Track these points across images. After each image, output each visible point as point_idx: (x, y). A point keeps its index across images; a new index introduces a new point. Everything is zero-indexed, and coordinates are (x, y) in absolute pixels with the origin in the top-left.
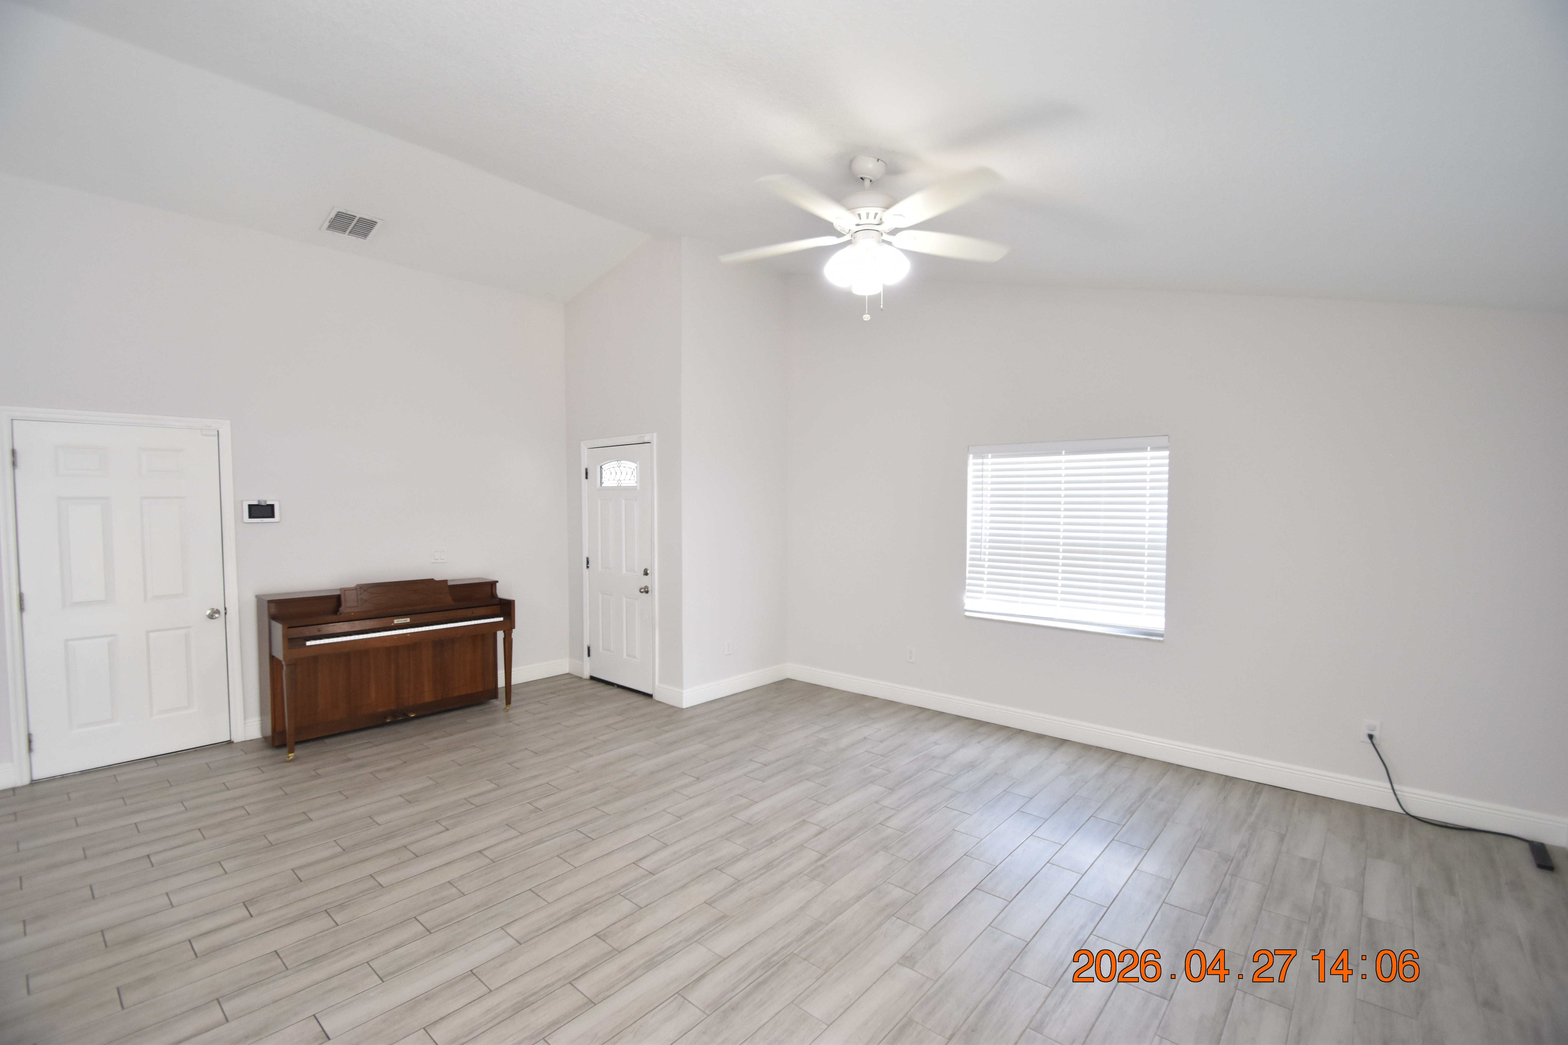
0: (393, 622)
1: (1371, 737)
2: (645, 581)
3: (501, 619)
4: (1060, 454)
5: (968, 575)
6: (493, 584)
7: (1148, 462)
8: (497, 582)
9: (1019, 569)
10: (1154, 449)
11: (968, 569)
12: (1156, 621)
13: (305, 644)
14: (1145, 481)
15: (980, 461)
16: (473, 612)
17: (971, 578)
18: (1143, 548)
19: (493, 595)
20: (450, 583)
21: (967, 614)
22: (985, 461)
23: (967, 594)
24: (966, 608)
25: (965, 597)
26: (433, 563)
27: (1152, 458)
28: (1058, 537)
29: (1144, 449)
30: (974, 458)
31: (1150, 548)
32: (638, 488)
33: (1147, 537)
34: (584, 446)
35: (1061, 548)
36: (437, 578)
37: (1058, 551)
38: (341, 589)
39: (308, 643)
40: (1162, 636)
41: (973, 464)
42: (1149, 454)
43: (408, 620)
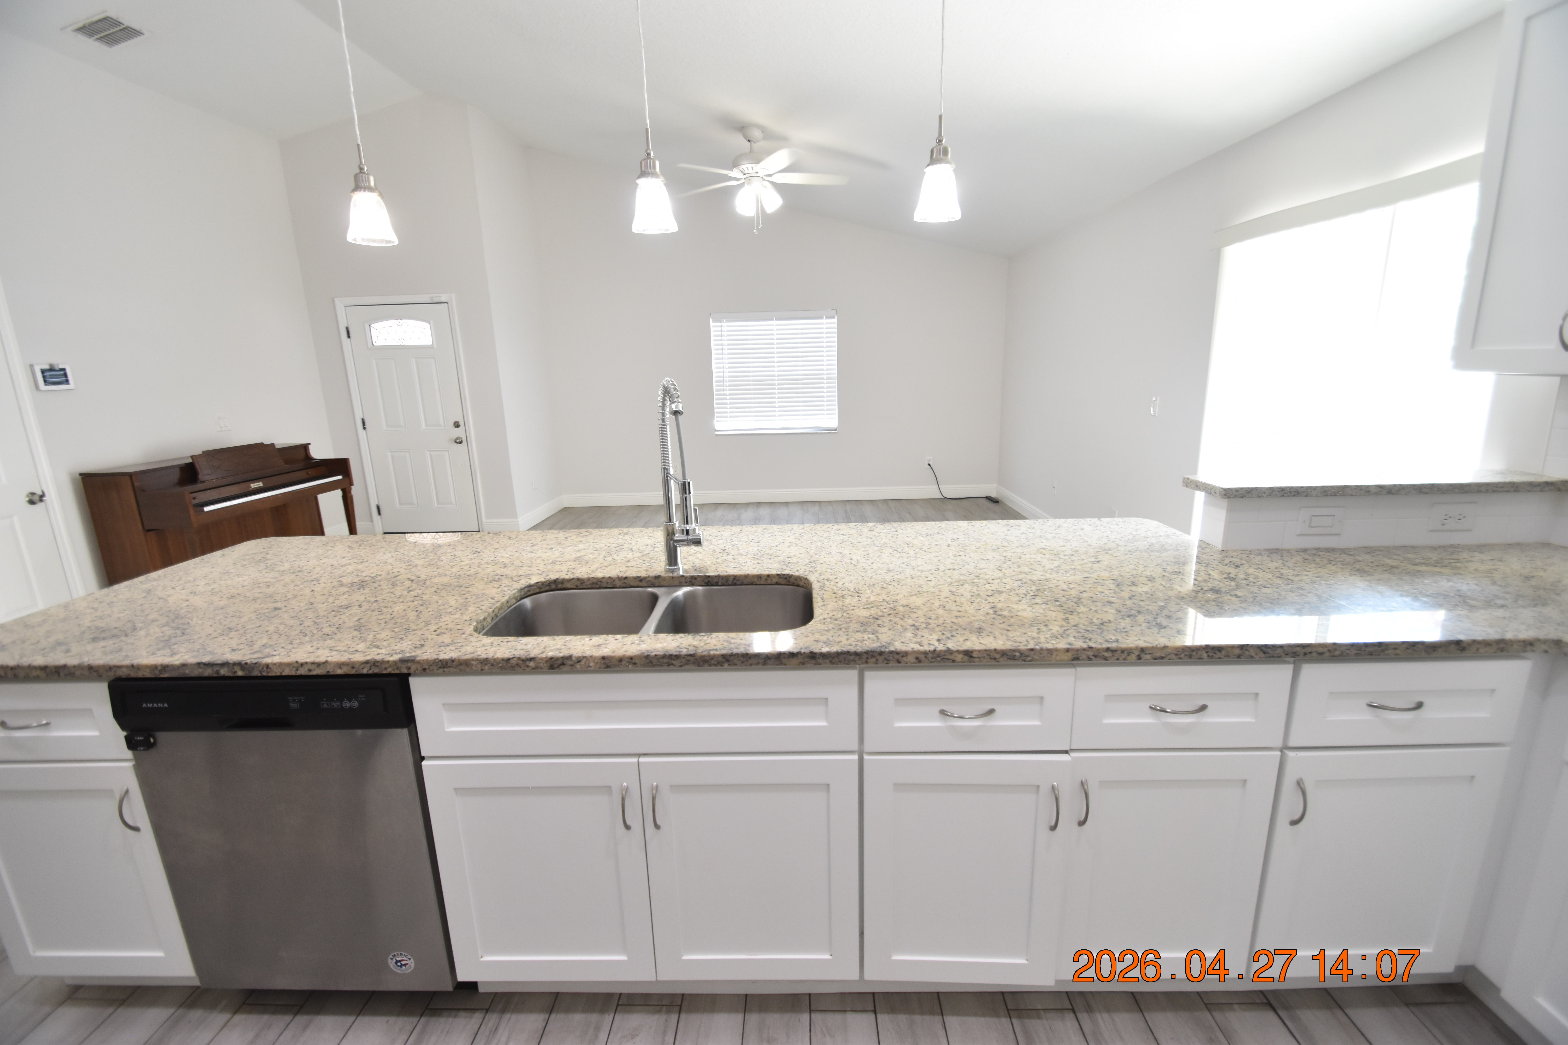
0: (251, 487)
1: (929, 465)
2: (459, 432)
3: (340, 477)
4: (772, 320)
5: (715, 406)
6: (305, 447)
7: (824, 326)
8: (309, 444)
9: (751, 399)
10: (827, 318)
11: (715, 402)
12: (832, 421)
13: (203, 510)
14: (823, 338)
15: (719, 324)
16: (308, 474)
17: (717, 408)
18: (823, 379)
19: (308, 457)
20: (277, 447)
21: (717, 433)
22: (723, 324)
23: (716, 419)
24: (717, 429)
25: (715, 421)
26: (219, 431)
27: (827, 323)
28: (774, 376)
29: (821, 318)
30: (714, 321)
31: (827, 379)
32: (435, 346)
33: (825, 372)
34: (340, 304)
35: (776, 383)
36: (266, 442)
37: (774, 384)
38: (192, 457)
39: (206, 509)
40: (836, 430)
41: (714, 327)
42: (824, 321)
43: (260, 484)
